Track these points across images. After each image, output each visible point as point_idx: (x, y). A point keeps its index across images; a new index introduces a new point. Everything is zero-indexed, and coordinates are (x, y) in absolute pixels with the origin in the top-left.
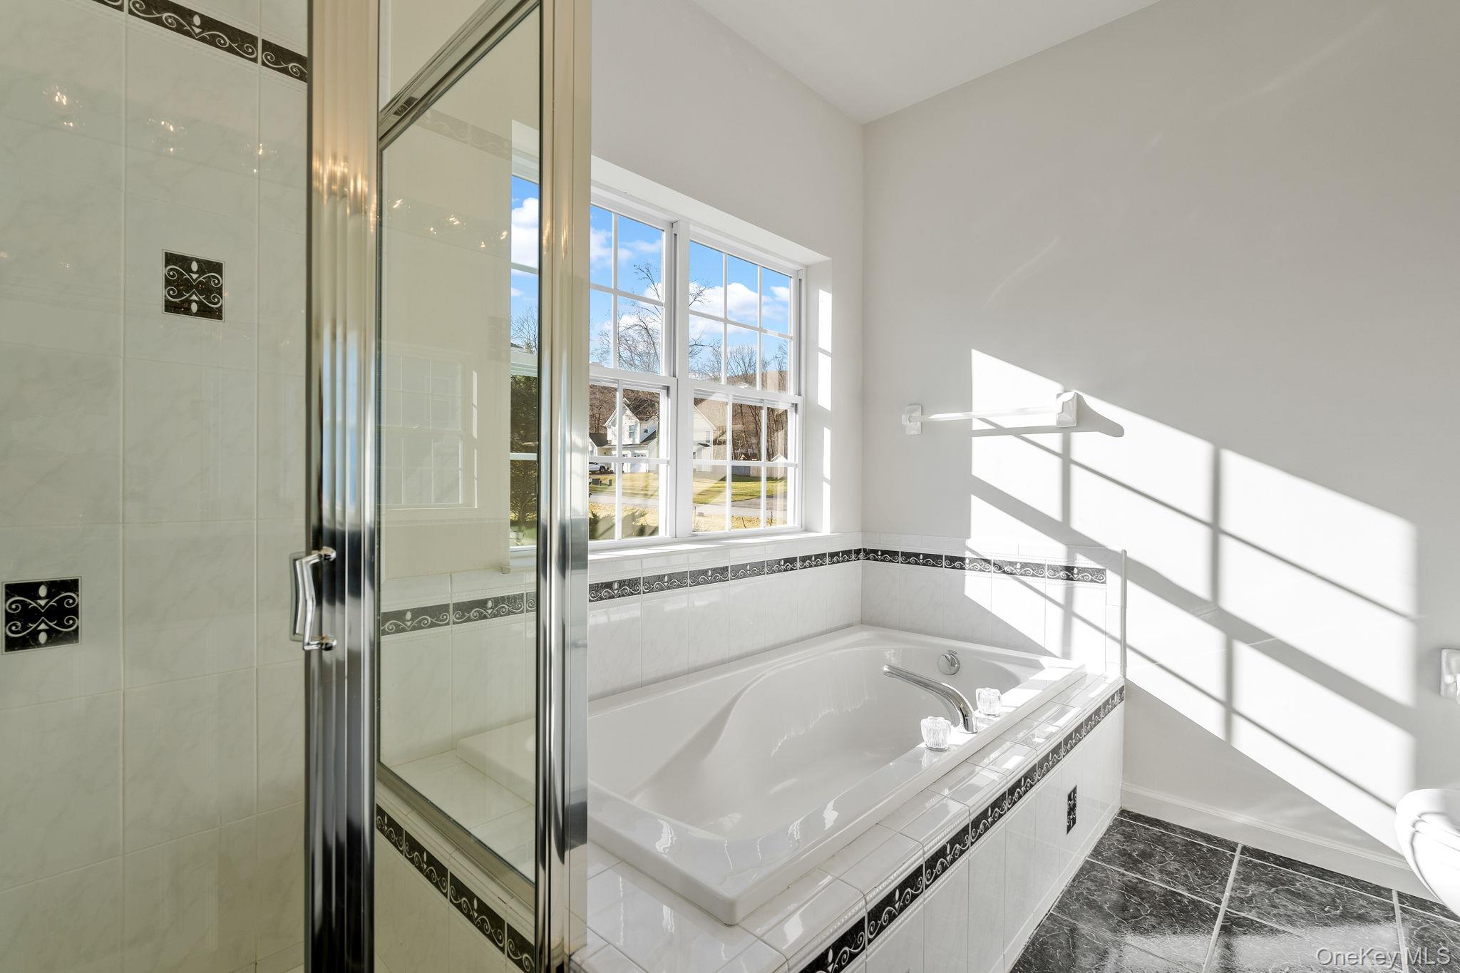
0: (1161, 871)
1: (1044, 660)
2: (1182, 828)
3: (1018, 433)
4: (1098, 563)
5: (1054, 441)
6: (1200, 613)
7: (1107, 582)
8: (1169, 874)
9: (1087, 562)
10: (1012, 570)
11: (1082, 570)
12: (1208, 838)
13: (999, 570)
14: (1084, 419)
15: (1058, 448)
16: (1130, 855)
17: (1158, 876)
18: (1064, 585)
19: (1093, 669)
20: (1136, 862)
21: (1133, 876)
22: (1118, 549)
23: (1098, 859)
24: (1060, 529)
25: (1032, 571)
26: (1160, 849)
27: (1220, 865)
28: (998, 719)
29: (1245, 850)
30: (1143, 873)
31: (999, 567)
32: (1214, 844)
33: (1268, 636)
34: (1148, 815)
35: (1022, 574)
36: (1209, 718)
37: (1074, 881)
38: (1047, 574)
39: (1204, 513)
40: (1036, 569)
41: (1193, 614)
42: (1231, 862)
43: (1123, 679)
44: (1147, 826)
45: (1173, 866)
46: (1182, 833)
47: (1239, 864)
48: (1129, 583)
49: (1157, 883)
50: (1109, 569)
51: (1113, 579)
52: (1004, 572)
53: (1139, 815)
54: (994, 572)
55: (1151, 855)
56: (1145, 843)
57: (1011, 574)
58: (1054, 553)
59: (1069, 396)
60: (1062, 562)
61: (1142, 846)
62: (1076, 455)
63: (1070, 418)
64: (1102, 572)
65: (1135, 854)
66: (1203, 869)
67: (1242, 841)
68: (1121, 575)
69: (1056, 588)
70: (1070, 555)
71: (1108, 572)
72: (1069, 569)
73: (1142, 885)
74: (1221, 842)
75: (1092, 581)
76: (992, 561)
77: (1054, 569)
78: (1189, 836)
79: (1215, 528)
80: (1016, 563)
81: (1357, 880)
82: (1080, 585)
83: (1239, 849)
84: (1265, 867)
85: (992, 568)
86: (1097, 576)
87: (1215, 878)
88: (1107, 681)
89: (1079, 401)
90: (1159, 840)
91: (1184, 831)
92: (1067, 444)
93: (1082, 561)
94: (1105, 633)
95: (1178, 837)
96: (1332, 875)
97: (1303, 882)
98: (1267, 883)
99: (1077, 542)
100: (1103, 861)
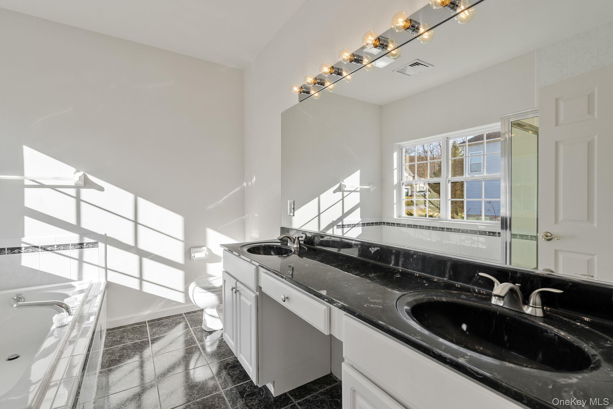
0: (129, 340)
1: (73, 283)
2: (129, 325)
3: (53, 187)
4: (95, 240)
5: (73, 192)
6: (132, 251)
7: (99, 247)
8: (131, 339)
9: (90, 240)
10: (51, 249)
11: (87, 244)
12: (138, 324)
13: (44, 250)
14: (87, 183)
15: (74, 195)
16: (117, 341)
17: (128, 341)
18: (78, 251)
19: (95, 281)
20: (120, 341)
21: (121, 346)
22: (103, 234)
23: (107, 348)
24: (76, 228)
25: (63, 248)
26: (125, 334)
27: (144, 329)
28: (77, 308)
29: (148, 322)
30: (124, 343)
31: (44, 249)
32: (140, 324)
33: (152, 254)
34: (117, 327)
35: (57, 250)
36: (134, 284)
37: (102, 358)
38: (71, 248)
39: (132, 218)
40: (66, 246)
41: (130, 252)
42: (146, 326)
43: (106, 281)
44: (118, 330)
45: (131, 336)
46: (129, 326)
47: (149, 326)
48: (108, 246)
49: (129, 343)
50: (100, 242)
51: (101, 245)
52: (47, 250)
53: (114, 328)
54: (41, 251)
55: (124, 337)
56: (120, 335)
57: (51, 251)
58: (74, 238)
59: (81, 174)
60: (77, 241)
61: (119, 336)
62: (83, 197)
63: (81, 183)
64: (97, 243)
65: (118, 339)
66: (140, 332)
67: (147, 320)
68: (105, 243)
69: (75, 253)
70: (81, 238)
71: (99, 243)
72: (81, 244)
73: (125, 346)
74: (141, 323)
75: (92, 247)
76: (40, 247)
77: (74, 245)
78: (132, 326)
79: (136, 222)
80: (54, 246)
81: (175, 315)
82: (86, 250)
83: (147, 322)
84: (155, 323)
85: (40, 250)
86: (95, 245)
87: (144, 333)
88: (102, 283)
89: (85, 176)
90: (124, 332)
91: (130, 325)
92: (78, 193)
93: (87, 240)
94: (99, 266)
95: (129, 328)
96: (170, 317)
97: (165, 322)
98: (157, 326)
99: (84, 233)
100: (109, 347)
